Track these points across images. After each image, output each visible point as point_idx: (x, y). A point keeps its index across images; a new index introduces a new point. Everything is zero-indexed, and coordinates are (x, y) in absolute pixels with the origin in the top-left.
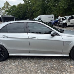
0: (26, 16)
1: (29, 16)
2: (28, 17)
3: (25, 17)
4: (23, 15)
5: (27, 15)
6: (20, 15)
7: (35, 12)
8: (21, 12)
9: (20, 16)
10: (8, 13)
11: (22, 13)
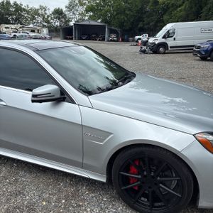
0: (141, 25)
1: (151, 24)
2: (146, 27)
3: (139, 26)
4: (131, 20)
5: (145, 19)
6: (126, 19)
7: (170, 10)
8: (128, 13)
9: (125, 24)
10: (92, 14)
11: (131, 13)
